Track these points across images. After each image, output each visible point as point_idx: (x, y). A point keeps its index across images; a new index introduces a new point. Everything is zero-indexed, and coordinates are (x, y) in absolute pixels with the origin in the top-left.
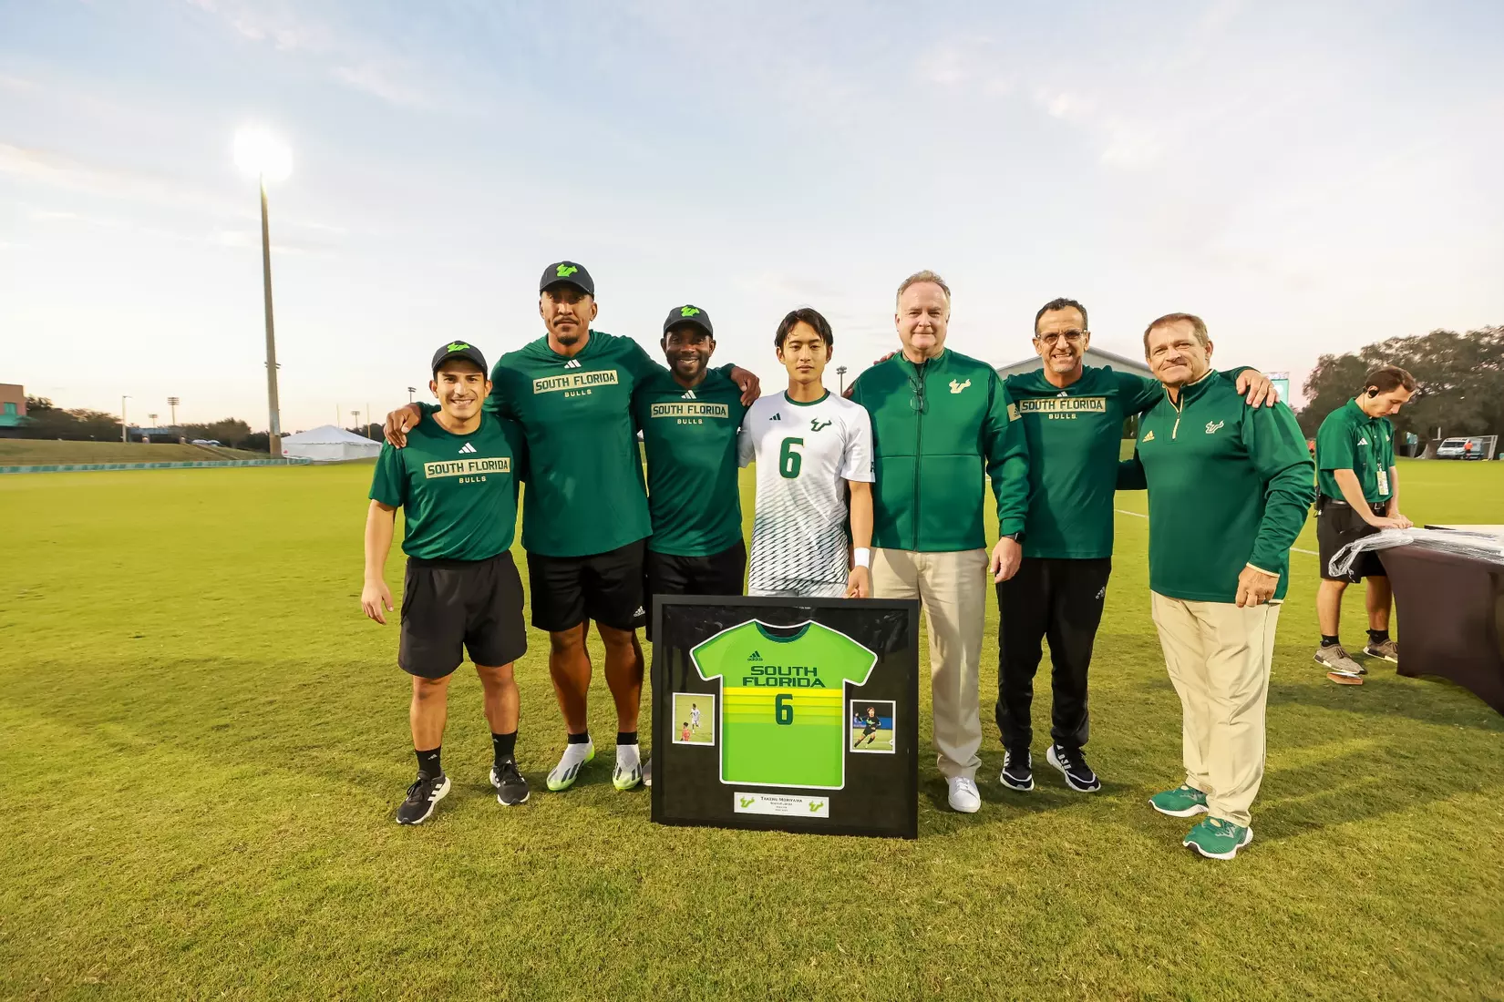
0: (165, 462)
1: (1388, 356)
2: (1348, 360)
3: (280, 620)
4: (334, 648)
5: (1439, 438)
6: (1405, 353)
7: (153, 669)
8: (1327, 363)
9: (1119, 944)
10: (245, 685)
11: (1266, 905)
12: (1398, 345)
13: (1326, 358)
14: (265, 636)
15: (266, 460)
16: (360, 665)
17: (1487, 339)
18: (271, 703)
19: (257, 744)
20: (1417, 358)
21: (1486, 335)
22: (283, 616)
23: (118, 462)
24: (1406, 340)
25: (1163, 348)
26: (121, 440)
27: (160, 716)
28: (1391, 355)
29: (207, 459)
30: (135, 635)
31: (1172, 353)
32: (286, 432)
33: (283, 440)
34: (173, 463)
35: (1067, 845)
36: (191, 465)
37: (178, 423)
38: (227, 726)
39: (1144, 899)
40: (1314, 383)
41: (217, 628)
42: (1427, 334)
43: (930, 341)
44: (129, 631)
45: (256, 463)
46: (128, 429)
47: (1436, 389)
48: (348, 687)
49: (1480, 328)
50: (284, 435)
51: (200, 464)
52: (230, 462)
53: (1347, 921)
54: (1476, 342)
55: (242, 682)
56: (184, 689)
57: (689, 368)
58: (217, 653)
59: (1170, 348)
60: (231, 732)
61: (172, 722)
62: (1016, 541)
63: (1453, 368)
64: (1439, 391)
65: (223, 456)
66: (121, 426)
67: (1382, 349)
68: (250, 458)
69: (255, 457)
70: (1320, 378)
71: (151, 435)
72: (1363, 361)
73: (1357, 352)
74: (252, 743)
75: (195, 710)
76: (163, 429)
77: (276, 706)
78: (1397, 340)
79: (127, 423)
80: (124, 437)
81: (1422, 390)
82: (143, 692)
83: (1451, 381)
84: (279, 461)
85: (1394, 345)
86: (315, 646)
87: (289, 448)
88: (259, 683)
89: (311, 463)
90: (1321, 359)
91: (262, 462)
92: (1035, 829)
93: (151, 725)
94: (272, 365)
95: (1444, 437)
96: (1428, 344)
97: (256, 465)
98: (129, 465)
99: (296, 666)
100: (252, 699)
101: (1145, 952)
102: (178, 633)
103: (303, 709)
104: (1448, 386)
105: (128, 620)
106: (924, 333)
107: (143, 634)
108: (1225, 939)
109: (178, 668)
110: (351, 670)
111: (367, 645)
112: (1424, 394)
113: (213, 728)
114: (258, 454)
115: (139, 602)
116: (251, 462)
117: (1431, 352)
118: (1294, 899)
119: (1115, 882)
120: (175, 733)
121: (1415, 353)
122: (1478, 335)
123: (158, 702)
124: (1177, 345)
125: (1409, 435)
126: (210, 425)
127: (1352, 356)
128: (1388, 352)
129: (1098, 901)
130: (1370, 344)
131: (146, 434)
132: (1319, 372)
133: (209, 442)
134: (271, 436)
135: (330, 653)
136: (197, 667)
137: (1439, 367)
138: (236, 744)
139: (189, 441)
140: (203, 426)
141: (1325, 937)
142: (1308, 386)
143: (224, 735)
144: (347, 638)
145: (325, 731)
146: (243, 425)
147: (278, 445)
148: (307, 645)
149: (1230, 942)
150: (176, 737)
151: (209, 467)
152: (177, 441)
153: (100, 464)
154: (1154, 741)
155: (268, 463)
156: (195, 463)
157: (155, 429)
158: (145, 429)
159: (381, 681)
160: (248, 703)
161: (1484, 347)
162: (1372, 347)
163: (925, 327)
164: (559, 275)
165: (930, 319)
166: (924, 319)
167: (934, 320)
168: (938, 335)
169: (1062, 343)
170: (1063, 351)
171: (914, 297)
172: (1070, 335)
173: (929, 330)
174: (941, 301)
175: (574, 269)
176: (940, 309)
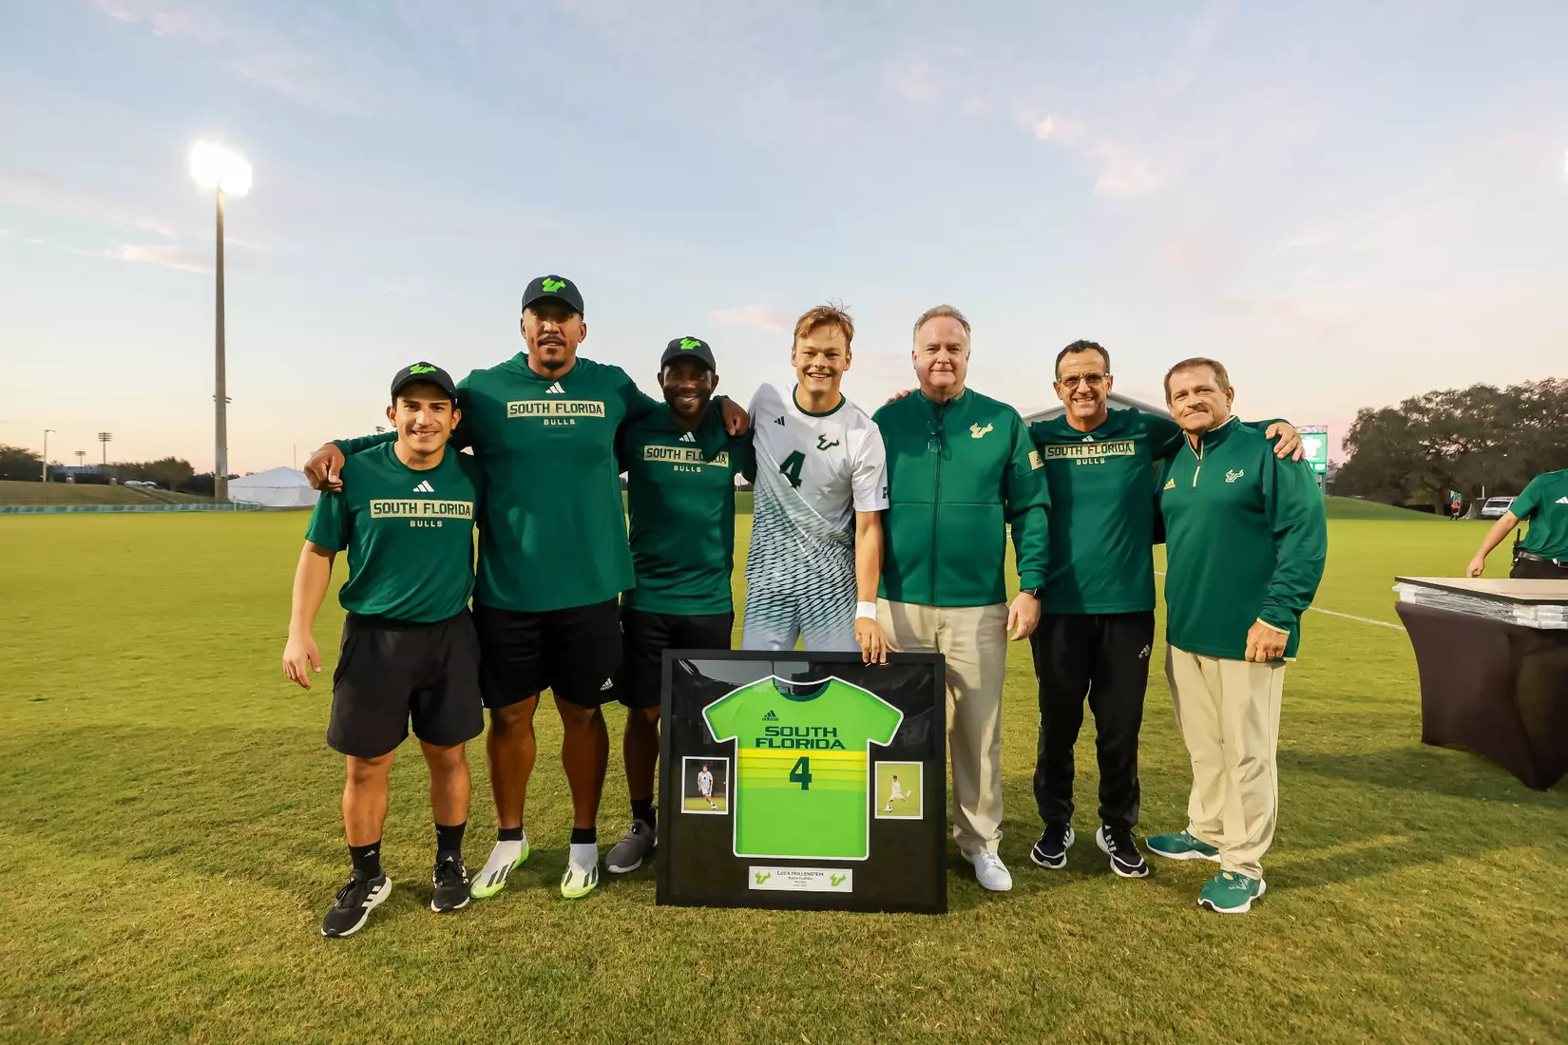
0: (89, 505)
1: (1428, 409)
2: (1387, 414)
3: (209, 681)
4: (267, 713)
5: (1483, 498)
6: (1447, 407)
7: (52, 736)
8: (1366, 418)
9: (1107, 1031)
10: (161, 753)
11: (1266, 986)
12: (1438, 399)
13: (1365, 412)
14: (190, 699)
15: (209, 505)
16: (296, 732)
17: (1526, 395)
18: (190, 773)
19: (167, 819)
20: (1458, 413)
21: (1526, 390)
22: (211, 678)
23: (35, 505)
24: (1446, 394)
25: (1184, 394)
26: (41, 480)
27: (55, 789)
28: (1432, 409)
29: (141, 502)
30: (35, 698)
31: (1193, 399)
32: (234, 474)
33: (230, 482)
34: (100, 506)
35: (1060, 924)
36: (122, 508)
37: (110, 461)
38: (134, 799)
39: (1139, 981)
40: (1354, 438)
41: (134, 690)
42: (1467, 389)
43: (949, 378)
44: (28, 694)
45: (198, 508)
46: (50, 468)
47: (1478, 445)
48: (280, 756)
49: (1520, 383)
50: (232, 477)
51: (132, 508)
52: (167, 506)
53: (1349, 1002)
54: (1517, 400)
55: (156, 751)
56: (88, 758)
57: (687, 406)
58: (131, 718)
59: (1191, 393)
60: (138, 806)
61: (69, 795)
62: (1035, 597)
63: (1494, 425)
64: (1481, 447)
65: (160, 499)
66: (41, 463)
67: (1423, 403)
68: (191, 502)
69: (197, 502)
70: (1359, 433)
71: (76, 475)
72: (1403, 415)
73: (1397, 406)
74: (161, 818)
75: (98, 781)
76: (91, 468)
77: (194, 776)
78: (1437, 394)
79: (49, 461)
80: (44, 477)
81: (1464, 446)
82: (38, 761)
83: (1493, 438)
84: (225, 506)
85: (1434, 399)
86: (247, 711)
87: (235, 492)
88: (176, 752)
89: (262, 509)
90: (1360, 412)
91: (205, 508)
92: (1029, 908)
93: (44, 799)
94: (221, 400)
95: (1488, 496)
96: (1468, 399)
97: (197, 510)
98: (50, 508)
99: (222, 732)
100: (167, 769)
101: (1135, 1038)
102: (87, 695)
103: (226, 779)
104: (1490, 443)
105: (29, 681)
106: (943, 370)
107: (45, 696)
108: (1220, 1024)
109: (83, 735)
110: (285, 737)
111: (306, 710)
112: (1467, 451)
113: (117, 802)
114: (201, 498)
115: (46, 660)
116: (193, 506)
117: (1472, 407)
118: (1296, 980)
119: (1109, 964)
120: (72, 808)
121: (1455, 407)
122: (1518, 391)
123: (56, 773)
124: (1198, 390)
125: (1452, 493)
126: (146, 465)
127: (1391, 410)
128: (1428, 406)
129: (1088, 985)
130: (1409, 398)
131: (70, 473)
132: (1358, 426)
133: (145, 483)
134: (217, 478)
135: (261, 718)
136: (107, 733)
137: (1481, 424)
138: (143, 818)
139: (120, 482)
140: (138, 466)
141: (1325, 1021)
142: (1347, 440)
143: (129, 810)
144: (284, 702)
145: (247, 804)
146: (186, 465)
147: (225, 488)
148: (237, 708)
149: (1226, 1026)
150: (73, 812)
151: (144, 511)
152: (107, 482)
153: (13, 507)
154: (1163, 814)
155: (212, 508)
156: (127, 506)
157: (81, 468)
158: (69, 468)
159: (319, 749)
160: (163, 773)
161: (1525, 403)
162: (1412, 401)
163: (944, 363)
164: (545, 289)
165: (949, 355)
166: (942, 355)
167: (953, 357)
168: (959, 371)
169: (1083, 386)
170: (1084, 395)
171: (932, 332)
172: (1092, 378)
173: (949, 367)
174: (961, 338)
175: (562, 284)
176: (959, 345)
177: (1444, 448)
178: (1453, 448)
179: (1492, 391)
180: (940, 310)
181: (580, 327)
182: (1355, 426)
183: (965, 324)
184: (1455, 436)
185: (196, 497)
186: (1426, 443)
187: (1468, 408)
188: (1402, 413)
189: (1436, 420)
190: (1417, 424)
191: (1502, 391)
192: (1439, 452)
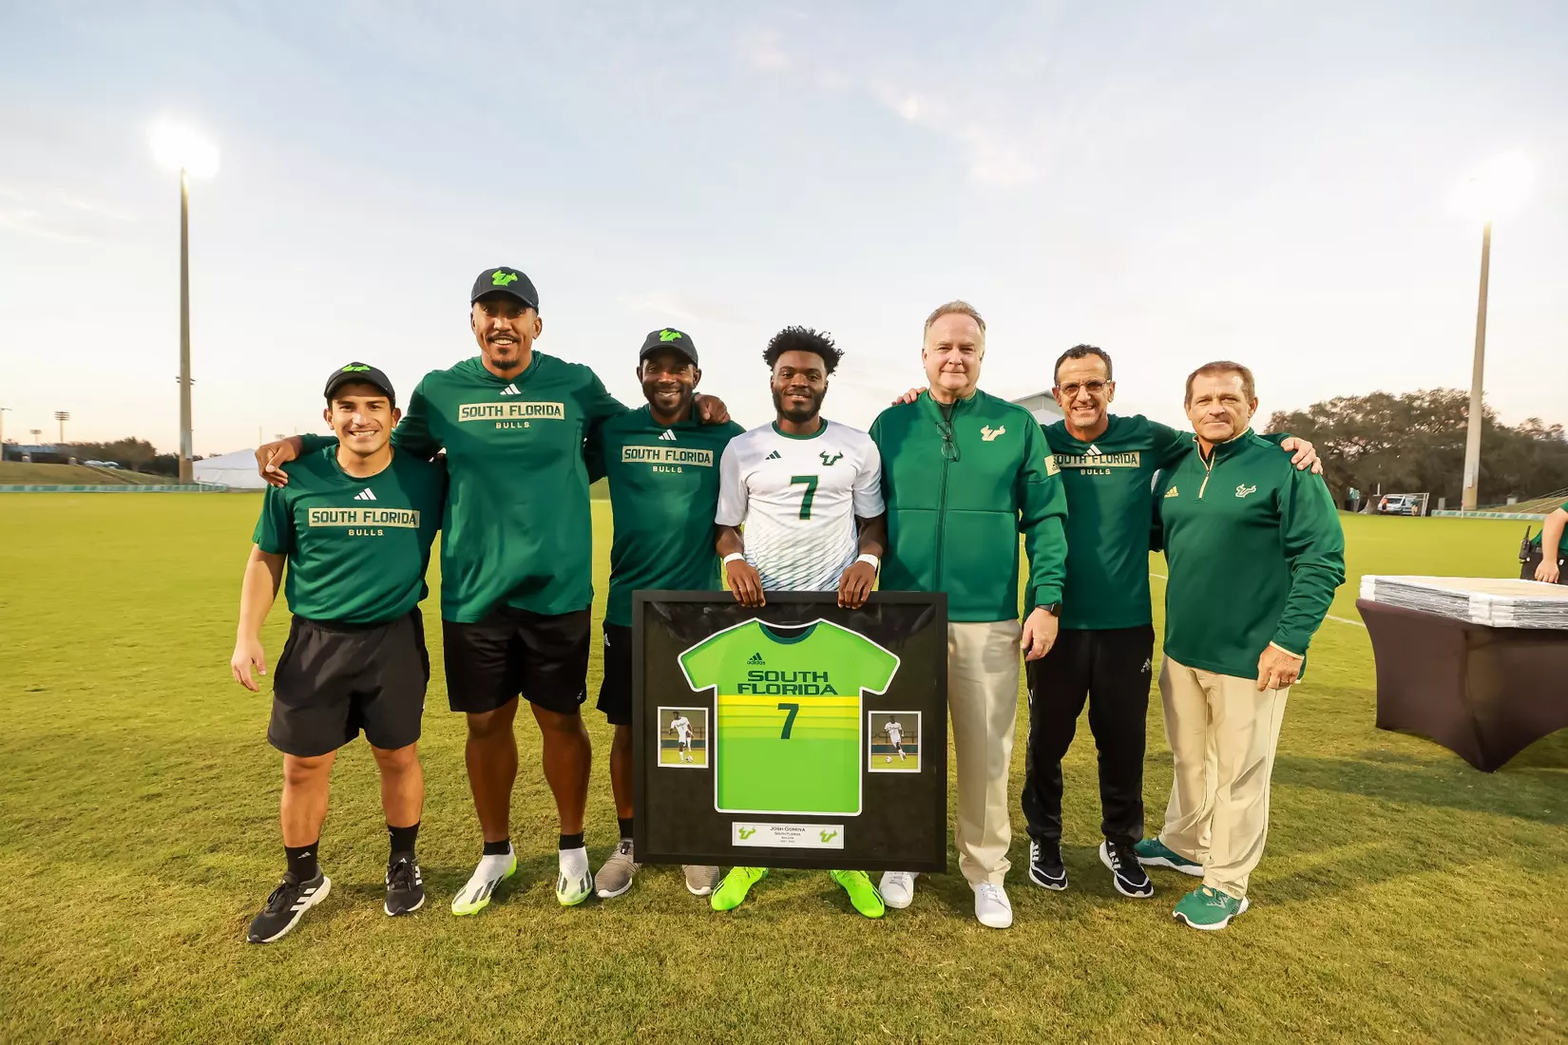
0: (49, 485)
1: (1333, 414)
2: (1298, 417)
6: (1348, 412)
8: (1279, 420)
12: (1342, 404)
13: (1278, 414)
15: (174, 486)
17: (1418, 402)
20: (1359, 417)
21: (1418, 398)
24: (1349, 400)
28: (1337, 413)
29: (104, 482)
32: (197, 455)
33: (195, 464)
34: (61, 486)
36: (83, 488)
37: (67, 440)
42: (1368, 395)
43: (961, 380)
45: (162, 488)
46: (6, 448)
47: (1375, 447)
49: (1413, 391)
50: (197, 458)
51: (94, 488)
52: (131, 486)
54: (1410, 407)
57: (668, 402)
63: (1390, 428)
64: (1378, 449)
65: (123, 479)
67: (1329, 407)
68: (155, 482)
69: (162, 483)
71: (32, 453)
72: (1312, 418)
73: (1306, 410)
76: (48, 447)
78: (1341, 399)
81: (1364, 448)
83: (1388, 440)
84: (191, 486)
85: (1339, 404)
87: (199, 472)
89: (227, 490)
90: (1274, 414)
91: (169, 488)
94: (186, 381)
96: (1368, 404)
98: (27, 487)
104: (1386, 445)
106: (955, 371)
112: (1365, 452)
114: (166, 479)
116: (157, 487)
117: (1371, 413)
121: (1357, 412)
122: (1412, 398)
125: (1352, 490)
126: (108, 445)
127: (1302, 413)
128: (1334, 410)
130: (1317, 402)
131: (27, 452)
133: (107, 463)
134: (181, 460)
137: (1378, 427)
139: (80, 462)
140: (99, 446)
146: (147, 446)
147: (189, 470)
151: (107, 491)
152: (66, 461)
155: (177, 489)
156: (89, 486)
157: (38, 447)
158: (26, 446)
161: (1417, 410)
162: (1319, 405)
163: (957, 364)
164: (495, 283)
165: (962, 356)
166: (955, 355)
167: (966, 357)
168: (971, 374)
169: (1083, 394)
170: (1084, 403)
171: (944, 331)
172: (1092, 385)
173: (961, 368)
174: (975, 336)
175: (514, 277)
176: (973, 345)
177: (1347, 449)
178: (1354, 450)
179: (1389, 398)
180: (953, 306)
181: (535, 322)
182: (1269, 427)
183: (979, 322)
184: (1356, 438)
185: (160, 478)
186: (1331, 444)
187: (1367, 414)
188: (1310, 416)
189: (1339, 423)
190: (1324, 426)
191: (1397, 398)
192: (1341, 453)
